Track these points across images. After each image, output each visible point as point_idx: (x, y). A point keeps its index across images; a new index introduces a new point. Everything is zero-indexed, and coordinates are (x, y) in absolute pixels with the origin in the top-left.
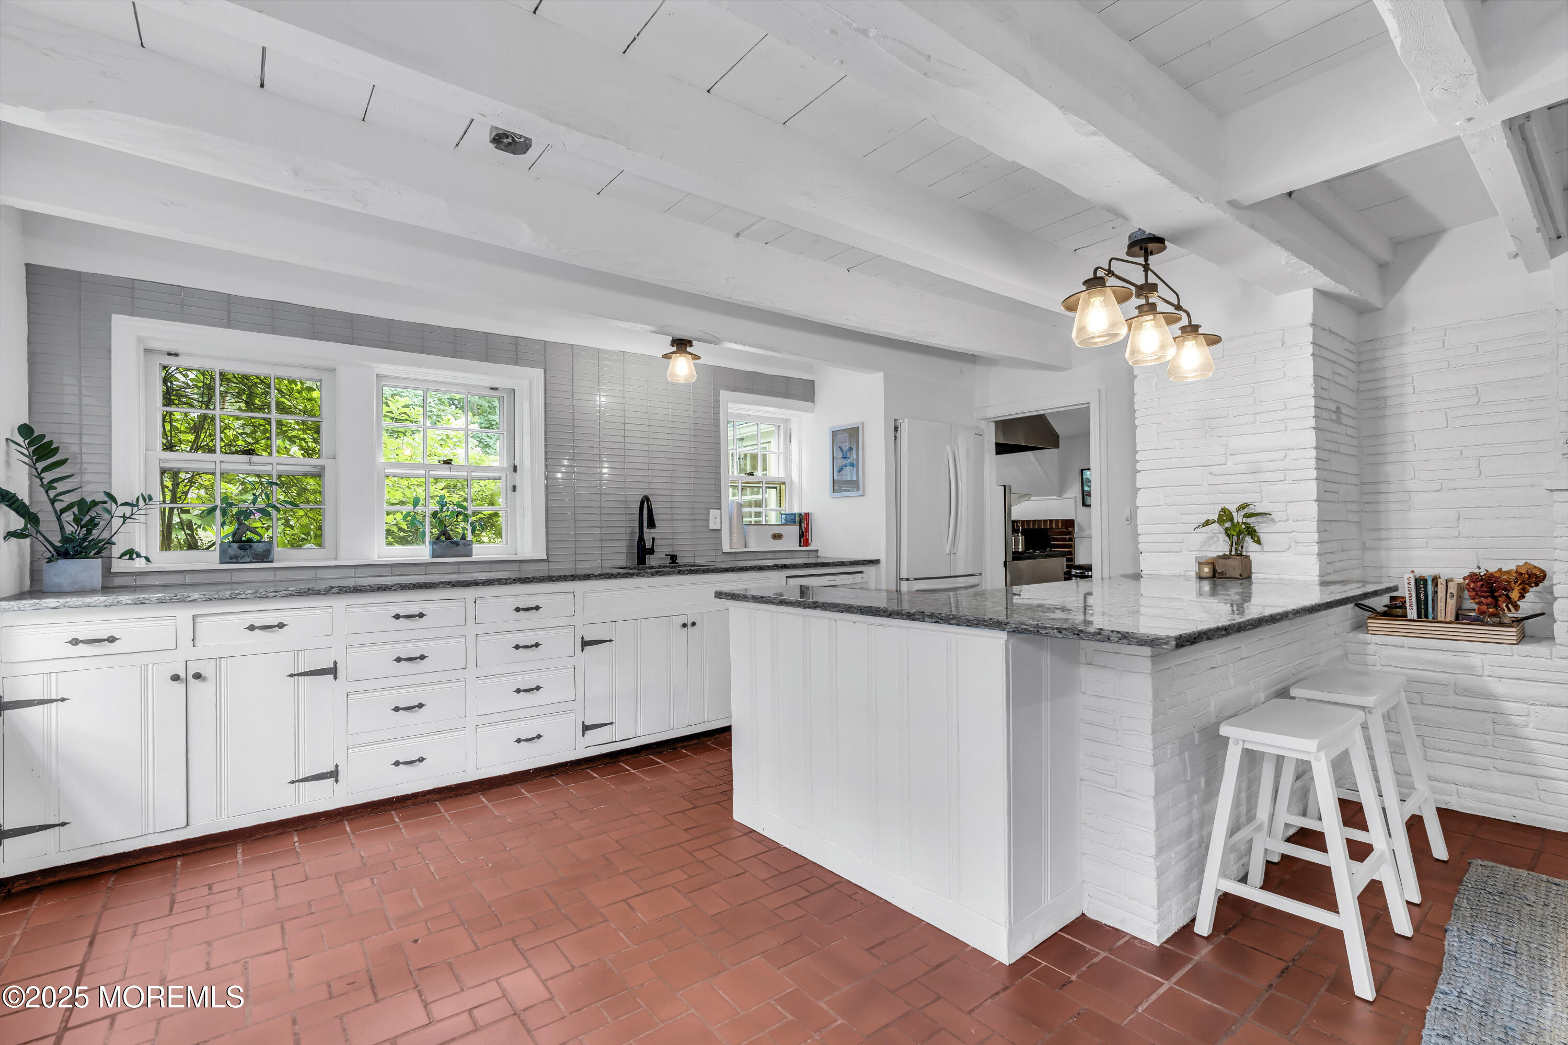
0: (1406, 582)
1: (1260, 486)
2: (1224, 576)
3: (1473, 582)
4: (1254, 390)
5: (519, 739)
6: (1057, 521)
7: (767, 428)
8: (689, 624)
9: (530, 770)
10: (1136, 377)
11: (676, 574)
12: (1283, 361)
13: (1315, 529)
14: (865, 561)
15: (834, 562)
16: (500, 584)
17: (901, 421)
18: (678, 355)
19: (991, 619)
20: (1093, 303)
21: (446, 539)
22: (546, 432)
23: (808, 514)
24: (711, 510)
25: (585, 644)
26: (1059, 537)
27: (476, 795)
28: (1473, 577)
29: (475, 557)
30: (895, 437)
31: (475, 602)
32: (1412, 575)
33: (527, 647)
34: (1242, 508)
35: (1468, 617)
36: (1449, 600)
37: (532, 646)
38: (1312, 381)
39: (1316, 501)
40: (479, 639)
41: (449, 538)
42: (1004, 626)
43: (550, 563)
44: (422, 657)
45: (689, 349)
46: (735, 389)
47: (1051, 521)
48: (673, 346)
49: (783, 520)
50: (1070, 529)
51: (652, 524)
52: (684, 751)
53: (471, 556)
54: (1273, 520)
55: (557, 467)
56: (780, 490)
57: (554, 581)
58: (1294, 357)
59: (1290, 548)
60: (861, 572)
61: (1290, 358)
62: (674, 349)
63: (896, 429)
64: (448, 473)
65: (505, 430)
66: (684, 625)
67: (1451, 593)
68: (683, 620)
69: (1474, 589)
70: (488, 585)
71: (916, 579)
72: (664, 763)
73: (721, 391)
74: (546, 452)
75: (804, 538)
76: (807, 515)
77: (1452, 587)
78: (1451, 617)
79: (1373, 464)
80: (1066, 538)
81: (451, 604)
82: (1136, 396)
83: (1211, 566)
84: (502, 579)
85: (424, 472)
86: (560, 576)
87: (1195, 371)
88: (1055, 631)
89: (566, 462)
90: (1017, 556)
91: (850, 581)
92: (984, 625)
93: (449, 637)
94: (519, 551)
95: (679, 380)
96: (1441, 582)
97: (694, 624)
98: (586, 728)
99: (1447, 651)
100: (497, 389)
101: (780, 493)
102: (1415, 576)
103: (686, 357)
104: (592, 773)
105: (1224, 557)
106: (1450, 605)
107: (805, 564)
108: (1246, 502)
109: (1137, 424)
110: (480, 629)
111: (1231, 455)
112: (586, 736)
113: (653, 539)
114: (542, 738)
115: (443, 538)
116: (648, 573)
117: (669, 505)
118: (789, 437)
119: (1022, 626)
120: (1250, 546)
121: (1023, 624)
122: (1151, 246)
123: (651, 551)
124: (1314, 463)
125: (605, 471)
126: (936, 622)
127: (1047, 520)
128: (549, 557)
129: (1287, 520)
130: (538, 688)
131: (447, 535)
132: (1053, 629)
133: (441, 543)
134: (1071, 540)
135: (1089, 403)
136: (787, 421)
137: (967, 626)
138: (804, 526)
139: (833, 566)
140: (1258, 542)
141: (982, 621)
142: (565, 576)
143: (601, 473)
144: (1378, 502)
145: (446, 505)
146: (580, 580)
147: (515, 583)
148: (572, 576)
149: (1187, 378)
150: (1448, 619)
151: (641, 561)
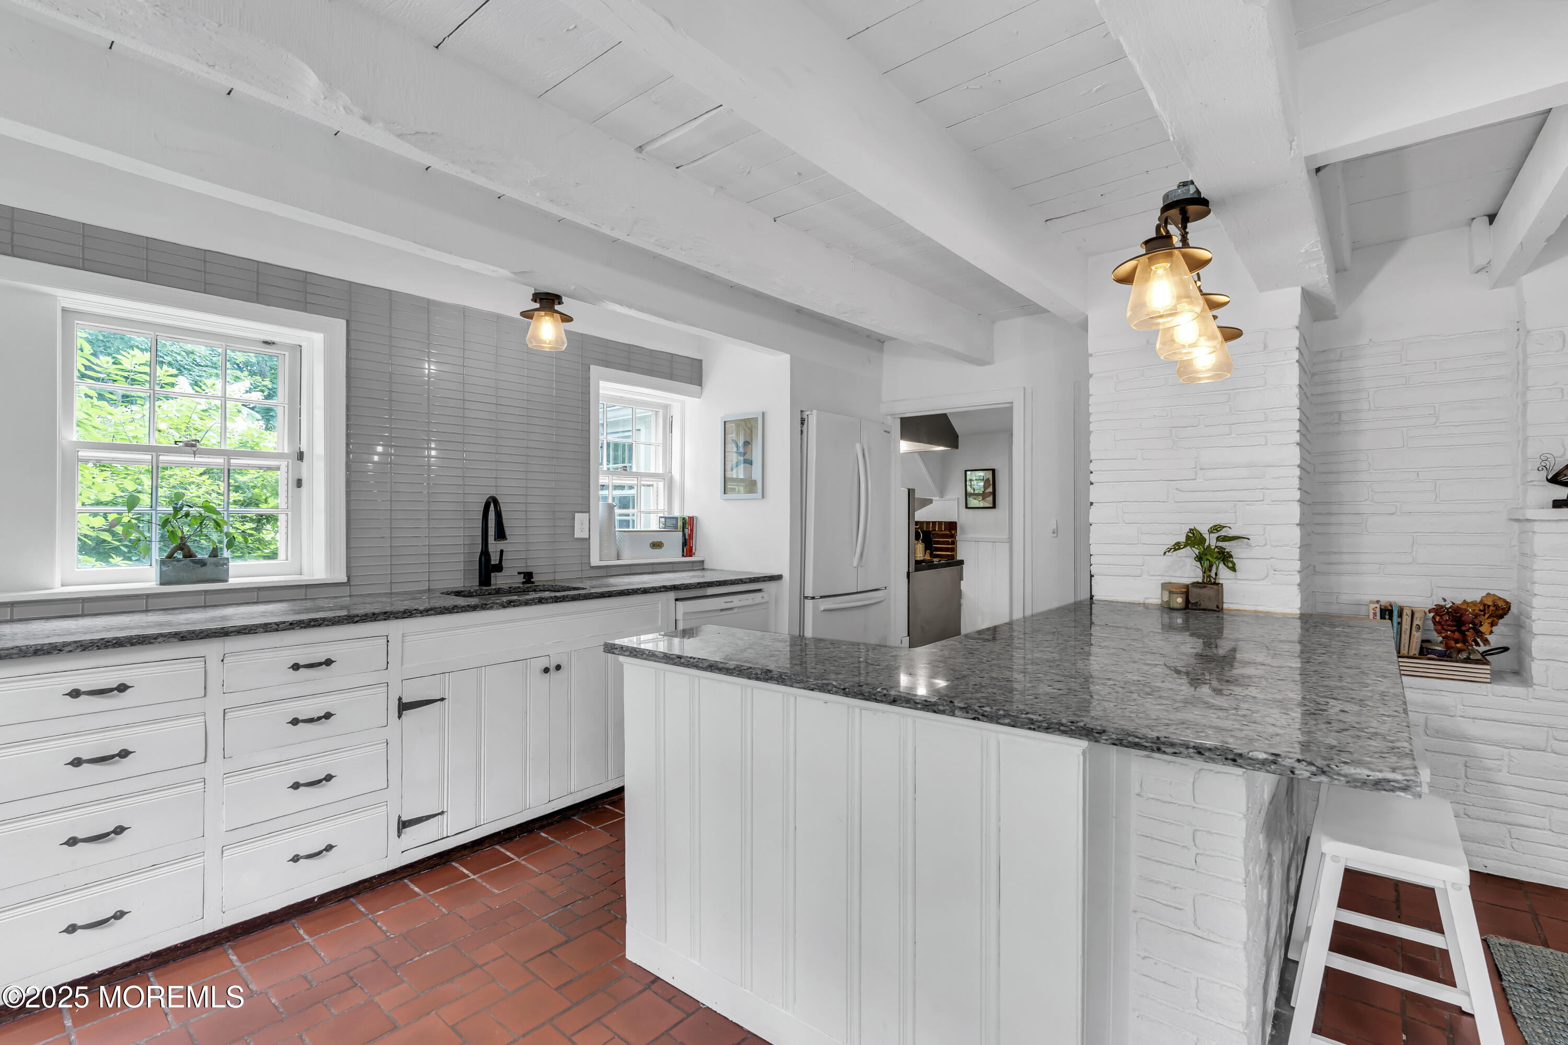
0: (1372, 612)
1: (1235, 505)
2: (1198, 607)
3: (1438, 615)
4: (1229, 398)
5: (297, 855)
6: (940, 523)
7: (641, 413)
8: (552, 667)
9: (315, 898)
10: (1091, 375)
11: (536, 604)
12: (1264, 366)
13: (1297, 556)
14: (766, 577)
15: (731, 580)
16: (266, 631)
17: (808, 413)
18: (543, 313)
19: (1072, 722)
20: (1155, 272)
21: (185, 557)
22: (348, 407)
23: (693, 517)
24: (576, 514)
25: (404, 707)
26: (941, 540)
27: (220, 949)
28: (1438, 610)
29: (234, 581)
30: (802, 431)
31: (222, 661)
32: (1378, 606)
33: (311, 720)
34: (1216, 530)
35: (1434, 652)
36: (1414, 632)
37: (319, 718)
38: (1297, 390)
39: (1298, 525)
40: (228, 716)
41: (189, 555)
42: (1097, 735)
43: (352, 587)
44: (124, 754)
45: (557, 307)
46: (607, 364)
47: (934, 523)
48: (535, 301)
49: (661, 525)
50: (953, 532)
51: (501, 534)
52: (543, 834)
53: (226, 581)
54: (1248, 544)
55: (365, 456)
56: (657, 488)
57: (357, 622)
58: (1276, 363)
59: (1267, 576)
60: (760, 590)
61: (1273, 364)
62: (537, 305)
63: (803, 422)
64: (192, 459)
65: (286, 402)
66: (546, 670)
67: (1417, 625)
68: (544, 663)
69: (1439, 623)
70: (245, 634)
71: (822, 597)
72: (517, 859)
73: (592, 367)
74: (348, 435)
75: (688, 547)
76: (692, 519)
77: (1418, 619)
78: (1415, 651)
79: (1325, 483)
80: (949, 541)
81: (179, 666)
82: (1091, 397)
83: (1184, 596)
84: (270, 624)
85: (150, 457)
86: (366, 615)
87: (1209, 370)
88: (1191, 750)
89: (380, 449)
90: (920, 565)
91: (750, 602)
92: (1059, 730)
93: (177, 717)
94: (305, 569)
95: (543, 347)
96: (1407, 612)
97: (558, 667)
98: (404, 825)
99: (1419, 688)
100: (274, 343)
101: (657, 492)
102: (1380, 605)
103: (553, 316)
104: (412, 886)
105: (1196, 584)
106: (1415, 637)
107: (698, 583)
108: (1218, 523)
109: (1091, 430)
110: (231, 701)
111: (1201, 469)
112: (403, 835)
113: (502, 552)
114: (334, 849)
115: (179, 555)
116: (497, 604)
117: (522, 507)
118: (669, 426)
119: (1130, 739)
120: (1224, 574)
121: (1130, 735)
122: (1192, 209)
123: (499, 568)
124: (1298, 483)
125: (433, 453)
126: (974, 719)
127: (929, 522)
128: (352, 579)
129: (1266, 545)
130: (329, 778)
131: (186, 551)
132: (1188, 748)
133: (176, 563)
134: (953, 543)
135: (1012, 403)
136: (666, 407)
137: (1030, 729)
138: (687, 531)
139: (731, 584)
140: (1233, 569)
141: (1057, 724)
142: (374, 614)
143: (429, 457)
144: (1330, 524)
145: (181, 508)
146: (397, 618)
147: (293, 629)
148: (385, 613)
149: (1200, 379)
150: (1411, 654)
151: (485, 580)
